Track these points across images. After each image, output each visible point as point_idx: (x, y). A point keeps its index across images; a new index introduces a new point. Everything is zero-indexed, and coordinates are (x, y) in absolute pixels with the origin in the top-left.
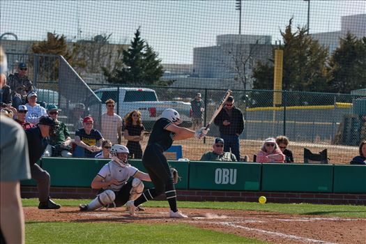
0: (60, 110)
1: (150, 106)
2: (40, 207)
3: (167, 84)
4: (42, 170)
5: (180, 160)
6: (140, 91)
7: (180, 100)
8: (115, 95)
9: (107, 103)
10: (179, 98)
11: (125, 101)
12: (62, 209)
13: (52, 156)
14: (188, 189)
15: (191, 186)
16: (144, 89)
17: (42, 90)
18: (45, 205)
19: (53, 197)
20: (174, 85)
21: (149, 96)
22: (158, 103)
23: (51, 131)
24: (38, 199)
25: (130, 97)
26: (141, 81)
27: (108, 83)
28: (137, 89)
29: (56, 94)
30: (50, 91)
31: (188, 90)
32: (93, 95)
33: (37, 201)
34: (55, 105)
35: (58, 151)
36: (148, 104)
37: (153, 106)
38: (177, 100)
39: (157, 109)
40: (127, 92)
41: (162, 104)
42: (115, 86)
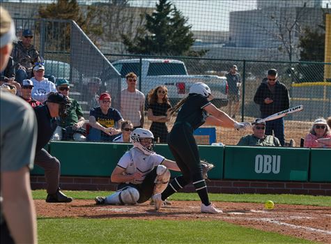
0: (72, 85)
1: (178, 81)
2: (49, 200)
3: (198, 55)
4: (51, 157)
5: (213, 145)
6: (166, 63)
7: (214, 74)
8: (137, 68)
9: (127, 78)
10: (212, 72)
11: (148, 74)
12: (74, 202)
13: (62, 140)
14: (223, 179)
15: (226, 176)
16: (171, 61)
17: (50, 62)
18: (54, 198)
19: (63, 189)
20: (206, 56)
21: (177, 69)
22: (187, 77)
23: (61, 110)
24: (45, 190)
25: (155, 70)
26: (168, 51)
27: (128, 54)
28: (163, 61)
29: (67, 66)
30: (60, 63)
31: (223, 62)
32: (110, 68)
33: (44, 193)
34: (66, 79)
35: (69, 134)
36: (176, 78)
37: (181, 81)
38: (210, 74)
39: (187, 85)
40: (152, 64)
41: (192, 79)
42: (137, 57)
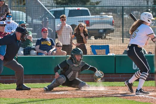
0: (28, 24)
1: (85, 19)
3: (95, 4)
5: (109, 55)
6: (79, 10)
7: (105, 15)
8: (63, 12)
9: (61, 18)
10: (104, 13)
11: (69, 16)
12: (32, 89)
14: (115, 73)
15: (117, 72)
16: (81, 8)
17: (15, 11)
18: (20, 88)
19: (26, 82)
20: (100, 5)
21: (85, 13)
22: (91, 18)
23: (22, 37)
25: (72, 14)
26: (78, 3)
27: (56, 5)
28: (76, 8)
31: (110, 8)
32: (49, 13)
33: (15, 85)
36: (84, 18)
37: (87, 19)
38: (102, 15)
39: (90, 21)
40: (70, 11)
41: (94, 18)
42: (62, 7)
